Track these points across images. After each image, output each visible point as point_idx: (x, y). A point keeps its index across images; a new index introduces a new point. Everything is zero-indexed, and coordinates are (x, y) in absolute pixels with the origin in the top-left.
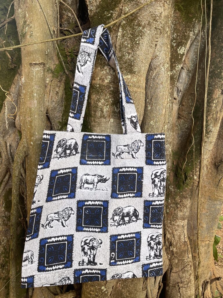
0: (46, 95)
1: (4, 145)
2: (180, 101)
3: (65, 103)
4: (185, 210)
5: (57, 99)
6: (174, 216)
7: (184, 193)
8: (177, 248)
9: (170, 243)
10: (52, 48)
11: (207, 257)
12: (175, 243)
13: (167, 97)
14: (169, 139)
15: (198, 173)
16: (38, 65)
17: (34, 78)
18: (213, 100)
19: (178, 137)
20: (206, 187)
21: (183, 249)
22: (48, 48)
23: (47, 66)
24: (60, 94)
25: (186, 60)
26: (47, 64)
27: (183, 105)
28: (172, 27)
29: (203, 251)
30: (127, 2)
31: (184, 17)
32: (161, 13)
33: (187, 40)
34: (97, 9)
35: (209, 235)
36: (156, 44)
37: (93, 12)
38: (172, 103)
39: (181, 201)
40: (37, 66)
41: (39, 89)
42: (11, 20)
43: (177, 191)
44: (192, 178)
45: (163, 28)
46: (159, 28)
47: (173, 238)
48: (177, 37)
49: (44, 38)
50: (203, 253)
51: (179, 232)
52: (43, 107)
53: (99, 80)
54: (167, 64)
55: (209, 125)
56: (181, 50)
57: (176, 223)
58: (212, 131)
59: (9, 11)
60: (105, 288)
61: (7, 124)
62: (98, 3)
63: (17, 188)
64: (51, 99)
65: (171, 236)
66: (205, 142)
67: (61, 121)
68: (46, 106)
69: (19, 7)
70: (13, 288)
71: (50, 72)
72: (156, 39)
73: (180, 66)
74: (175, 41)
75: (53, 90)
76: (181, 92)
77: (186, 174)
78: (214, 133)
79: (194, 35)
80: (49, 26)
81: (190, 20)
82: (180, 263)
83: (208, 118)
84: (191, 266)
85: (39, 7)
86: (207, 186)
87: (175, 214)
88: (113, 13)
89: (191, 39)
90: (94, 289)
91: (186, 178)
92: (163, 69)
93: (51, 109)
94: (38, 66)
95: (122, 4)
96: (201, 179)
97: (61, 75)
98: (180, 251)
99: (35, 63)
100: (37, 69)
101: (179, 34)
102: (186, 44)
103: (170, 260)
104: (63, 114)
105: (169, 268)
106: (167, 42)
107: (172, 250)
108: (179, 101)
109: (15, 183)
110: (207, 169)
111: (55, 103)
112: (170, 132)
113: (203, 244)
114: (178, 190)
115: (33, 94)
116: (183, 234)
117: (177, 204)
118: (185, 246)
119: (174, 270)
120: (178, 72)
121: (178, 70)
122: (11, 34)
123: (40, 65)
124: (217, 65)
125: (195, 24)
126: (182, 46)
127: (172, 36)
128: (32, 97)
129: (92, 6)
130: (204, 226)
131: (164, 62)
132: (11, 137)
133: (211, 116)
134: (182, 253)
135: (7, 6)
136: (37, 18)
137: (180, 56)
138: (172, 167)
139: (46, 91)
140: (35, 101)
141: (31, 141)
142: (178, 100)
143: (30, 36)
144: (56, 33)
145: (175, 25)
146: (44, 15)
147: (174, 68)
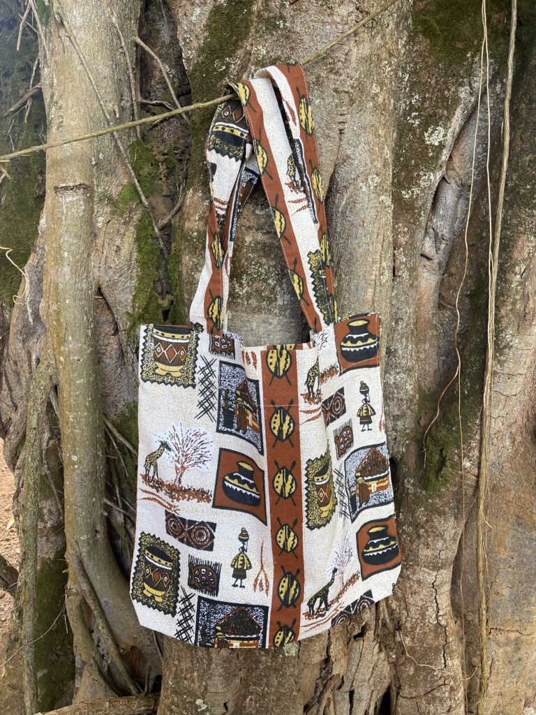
0: (93, 254)
1: (25, 358)
2: (444, 264)
3: (137, 272)
4: (440, 545)
5: (117, 262)
6: (408, 555)
7: (437, 501)
8: (413, 639)
9: (396, 622)
10: (110, 150)
11: (513, 672)
12: (408, 625)
13: (378, 257)
14: (404, 362)
15: (476, 453)
16: (72, 189)
17: (64, 218)
18: (514, 266)
19: (439, 355)
20: (510, 490)
21: (430, 642)
22: (98, 152)
23: (99, 190)
24: (125, 251)
25: (454, 159)
26: (97, 186)
27: (451, 275)
28: (406, 80)
29: (500, 655)
30: (263, 32)
31: (440, 51)
32: (346, 51)
33: (451, 109)
34: (199, 56)
35: (517, 618)
36: (340, 130)
37: (192, 63)
38: (412, 270)
39: (427, 521)
40: (69, 192)
41: (75, 241)
42: (36, 90)
43: (421, 493)
44: (457, 465)
45: (361, 88)
46: (346, 90)
47: (404, 612)
48: (422, 104)
49: (88, 129)
50: (501, 662)
51: (422, 600)
52: (84, 281)
53: (199, 220)
54: (375, 176)
55: (503, 330)
56: (434, 136)
57: (414, 573)
58: (511, 346)
59: (34, 72)
60: (204, 703)
61: (29, 314)
62: (202, 42)
63: (35, 453)
64: (106, 264)
65: (400, 605)
66: (494, 373)
67: (130, 310)
68: (94, 278)
69: (46, 63)
70: (28, 664)
71: (106, 202)
72: (339, 117)
73: (435, 177)
74: (417, 114)
75: (109, 245)
76: (444, 242)
77: (444, 452)
78: (520, 352)
79: (471, 94)
80: (102, 103)
81: (459, 58)
82: (422, 677)
83: (502, 311)
84: (452, 689)
85: (77, 62)
86: (512, 487)
87: (411, 551)
88: (231, 64)
89: (462, 105)
90: (180, 700)
91: (442, 462)
92: (364, 189)
93: (105, 284)
94: (71, 191)
95: (250, 40)
96: (484, 471)
97: (131, 208)
98: (421, 646)
99: (64, 185)
100: (70, 199)
101: (427, 95)
102: (449, 119)
103: (395, 665)
104: (135, 297)
105: (393, 685)
106: (373, 121)
107: (400, 640)
108: (439, 263)
109: (30, 442)
110: (513, 442)
111: (114, 272)
112: (407, 342)
113: (501, 638)
114: (424, 492)
115: (62, 252)
116: (435, 605)
117: (417, 526)
118: (437, 636)
119: (406, 691)
120: (426, 192)
121: (430, 188)
122: (42, 121)
123: (77, 190)
124: (525, 171)
125: (474, 65)
126: (438, 126)
127: (405, 102)
128: (59, 260)
129: (189, 50)
130: (504, 593)
131: (366, 170)
132: (40, 342)
133: (509, 308)
134: (428, 654)
135: (31, 60)
136: (73, 86)
137: (433, 151)
138: (416, 432)
139: (96, 246)
140: (67, 270)
141: (61, 353)
142: (436, 261)
143: (58, 128)
144: (118, 116)
145: (414, 72)
146: (89, 78)
147: (416, 183)
